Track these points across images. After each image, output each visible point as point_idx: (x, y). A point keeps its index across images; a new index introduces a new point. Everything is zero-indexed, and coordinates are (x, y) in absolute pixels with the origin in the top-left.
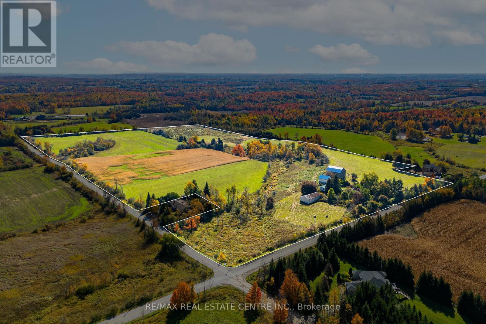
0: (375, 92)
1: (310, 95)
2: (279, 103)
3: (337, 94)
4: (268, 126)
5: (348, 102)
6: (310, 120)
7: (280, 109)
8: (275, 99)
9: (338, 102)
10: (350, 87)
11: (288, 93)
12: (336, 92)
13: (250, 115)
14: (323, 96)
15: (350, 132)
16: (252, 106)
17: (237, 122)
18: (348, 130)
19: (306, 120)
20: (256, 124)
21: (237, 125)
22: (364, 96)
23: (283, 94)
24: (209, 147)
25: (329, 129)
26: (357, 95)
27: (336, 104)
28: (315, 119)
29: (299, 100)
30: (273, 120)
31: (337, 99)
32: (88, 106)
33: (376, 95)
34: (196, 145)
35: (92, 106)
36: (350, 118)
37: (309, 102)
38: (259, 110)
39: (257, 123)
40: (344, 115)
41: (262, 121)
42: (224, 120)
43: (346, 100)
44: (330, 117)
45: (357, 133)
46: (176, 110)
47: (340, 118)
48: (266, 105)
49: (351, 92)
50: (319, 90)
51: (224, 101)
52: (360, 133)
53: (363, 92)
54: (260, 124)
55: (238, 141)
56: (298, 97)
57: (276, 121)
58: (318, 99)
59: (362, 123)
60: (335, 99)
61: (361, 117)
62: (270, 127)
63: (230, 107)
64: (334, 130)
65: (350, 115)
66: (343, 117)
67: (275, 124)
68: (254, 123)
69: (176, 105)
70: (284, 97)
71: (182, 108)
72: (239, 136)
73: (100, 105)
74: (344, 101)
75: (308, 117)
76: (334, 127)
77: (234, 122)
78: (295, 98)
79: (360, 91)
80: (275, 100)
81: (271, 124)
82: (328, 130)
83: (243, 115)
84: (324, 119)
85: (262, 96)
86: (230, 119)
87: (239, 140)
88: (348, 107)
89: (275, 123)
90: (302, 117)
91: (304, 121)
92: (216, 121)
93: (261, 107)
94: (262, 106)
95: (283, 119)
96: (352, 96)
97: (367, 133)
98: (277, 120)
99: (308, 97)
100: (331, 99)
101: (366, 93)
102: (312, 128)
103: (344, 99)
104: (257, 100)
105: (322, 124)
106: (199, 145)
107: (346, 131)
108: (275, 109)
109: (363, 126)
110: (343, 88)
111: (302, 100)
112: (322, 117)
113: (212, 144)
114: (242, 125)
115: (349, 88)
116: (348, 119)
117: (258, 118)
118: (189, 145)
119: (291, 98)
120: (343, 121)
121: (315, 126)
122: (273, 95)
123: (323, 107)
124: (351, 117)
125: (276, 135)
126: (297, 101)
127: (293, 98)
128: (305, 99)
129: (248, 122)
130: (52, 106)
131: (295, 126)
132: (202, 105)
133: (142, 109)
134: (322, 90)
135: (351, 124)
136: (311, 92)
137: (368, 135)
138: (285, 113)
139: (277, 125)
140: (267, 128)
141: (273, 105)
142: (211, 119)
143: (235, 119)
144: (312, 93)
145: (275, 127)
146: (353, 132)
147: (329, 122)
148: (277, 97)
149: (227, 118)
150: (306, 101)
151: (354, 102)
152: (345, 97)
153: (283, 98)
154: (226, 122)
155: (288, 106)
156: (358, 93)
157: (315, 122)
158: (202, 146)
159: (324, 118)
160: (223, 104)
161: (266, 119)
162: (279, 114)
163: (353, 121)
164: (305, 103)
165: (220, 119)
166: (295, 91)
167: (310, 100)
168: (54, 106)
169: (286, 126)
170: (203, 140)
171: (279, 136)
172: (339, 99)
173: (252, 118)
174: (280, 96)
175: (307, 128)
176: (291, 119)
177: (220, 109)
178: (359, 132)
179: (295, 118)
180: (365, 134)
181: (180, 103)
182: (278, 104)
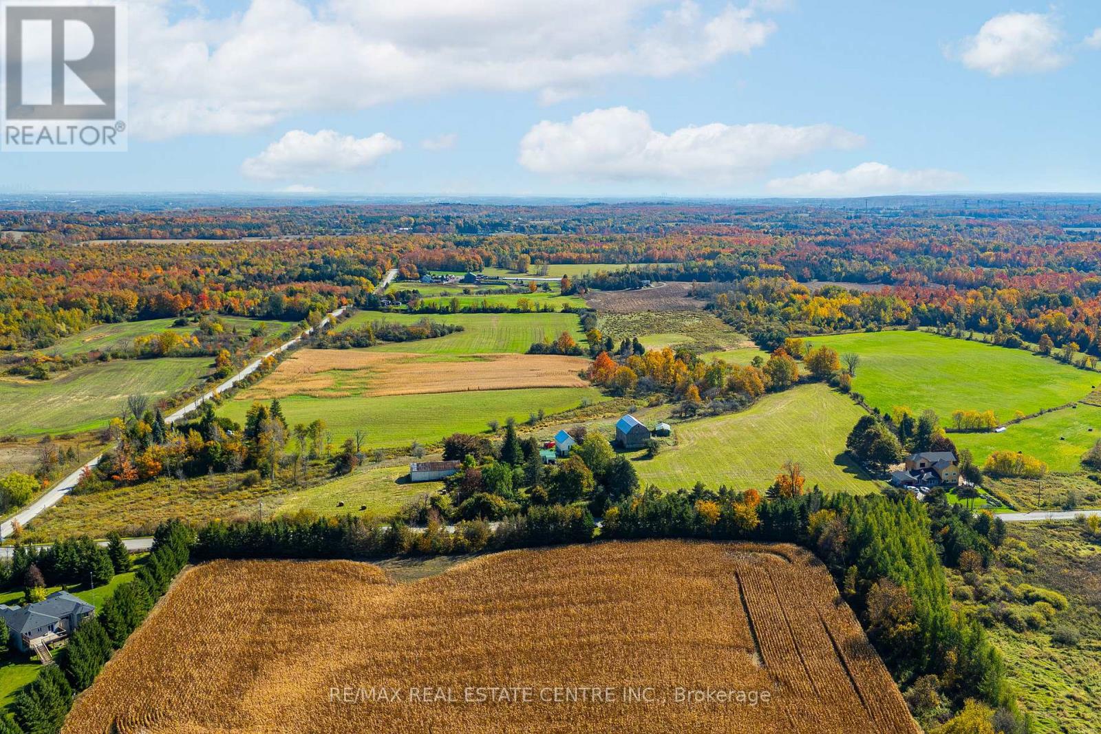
107: (1038, 353)
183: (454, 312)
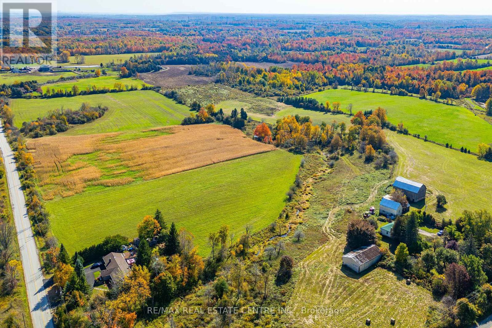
0: (454, 38)
1: (373, 42)
2: (334, 53)
3: (407, 41)
4: (314, 87)
5: (421, 53)
6: (371, 79)
7: (334, 61)
8: (329, 47)
9: (408, 52)
10: (423, 32)
11: (347, 40)
12: (404, 37)
13: (293, 70)
14: (389, 43)
15: (426, 99)
16: (300, 56)
17: (274, 81)
18: (423, 98)
19: (366, 79)
20: (299, 84)
21: (274, 86)
22: (439, 43)
23: (340, 40)
24: (226, 122)
25: (396, 94)
26: (431, 43)
27: (405, 56)
28: (378, 78)
29: (359, 48)
30: (322, 79)
31: (407, 47)
32: (110, 54)
33: (456, 43)
34: (209, 118)
35: (115, 54)
36: (425, 78)
37: (372, 51)
38: (307, 62)
39: (301, 83)
40: (417, 73)
41: (307, 81)
42: (259, 78)
43: (418, 50)
44: (398, 76)
45: (436, 101)
46: (205, 61)
47: (412, 77)
48: (317, 56)
49: (423, 39)
50: (385, 35)
51: (267, 50)
52: (439, 102)
53: (439, 39)
54: (304, 85)
55: (270, 112)
56: (359, 44)
57: (325, 80)
58: (382, 49)
59: (442, 87)
60: (405, 48)
61: (441, 77)
62: (317, 88)
63: (273, 58)
64: (404, 95)
65: (426, 73)
66: (416, 76)
67: (325, 85)
68: (297, 82)
69: (208, 54)
70: (341, 44)
71: (213, 59)
72: (273, 103)
73: (125, 53)
74: (416, 51)
75: (369, 74)
76: (404, 92)
77: (271, 81)
78: (355, 46)
79: (435, 37)
80: (329, 49)
81: (319, 85)
82: (395, 96)
83: (285, 71)
84: (389, 79)
85: (315, 43)
86: (266, 76)
87: (272, 109)
88: (421, 60)
89: (324, 83)
90: (361, 76)
91: (363, 80)
92: (248, 79)
93: (310, 58)
94: (311, 56)
95: (335, 77)
96: (425, 44)
97: (450, 102)
98: (326, 78)
99: (370, 45)
100: (399, 48)
101: (442, 40)
102: (374, 92)
103: (415, 48)
104: (308, 48)
105: (387, 85)
106: (213, 118)
107: (420, 98)
108: (328, 62)
109: (445, 91)
110: (414, 33)
111: (363, 49)
112: (387, 75)
113: (232, 117)
114: (281, 86)
115: (420, 33)
116: (423, 78)
117: (303, 76)
118: (200, 118)
119: (349, 46)
120: (415, 82)
121: (377, 87)
122: (328, 41)
123: (389, 58)
124: (427, 76)
125: (322, 104)
126: (357, 49)
127: (353, 46)
128: (366, 48)
129: (289, 82)
130: (64, 54)
131: (350, 87)
132: (240, 55)
133: (167, 59)
134: (389, 35)
135: (427, 87)
136: (375, 37)
137: (452, 105)
138: (339, 68)
139: (327, 85)
140: (313, 90)
141: (326, 56)
142: (243, 76)
143: (273, 76)
144: (376, 39)
145: (324, 89)
146: (431, 100)
147: (397, 83)
148: (333, 44)
149: (262, 74)
150: (368, 50)
151: (428, 52)
152: (416, 45)
153: (340, 46)
154: (260, 81)
155: (344, 58)
156: (433, 39)
157: (378, 82)
158: (218, 120)
159: (391, 76)
160: (264, 54)
161: (313, 77)
162: (331, 70)
163: (430, 83)
164: (365, 52)
165: (253, 76)
166: (356, 36)
167: (374, 48)
168: (66, 54)
169: (339, 87)
170: (221, 110)
171: (326, 106)
172: (409, 48)
173: (294, 75)
174: (337, 43)
175: (366, 91)
176: (346, 77)
177: (260, 60)
178: (439, 100)
179: (351, 76)
180: (447, 104)
181: (214, 53)
182: (332, 55)
183: (75, 95)
